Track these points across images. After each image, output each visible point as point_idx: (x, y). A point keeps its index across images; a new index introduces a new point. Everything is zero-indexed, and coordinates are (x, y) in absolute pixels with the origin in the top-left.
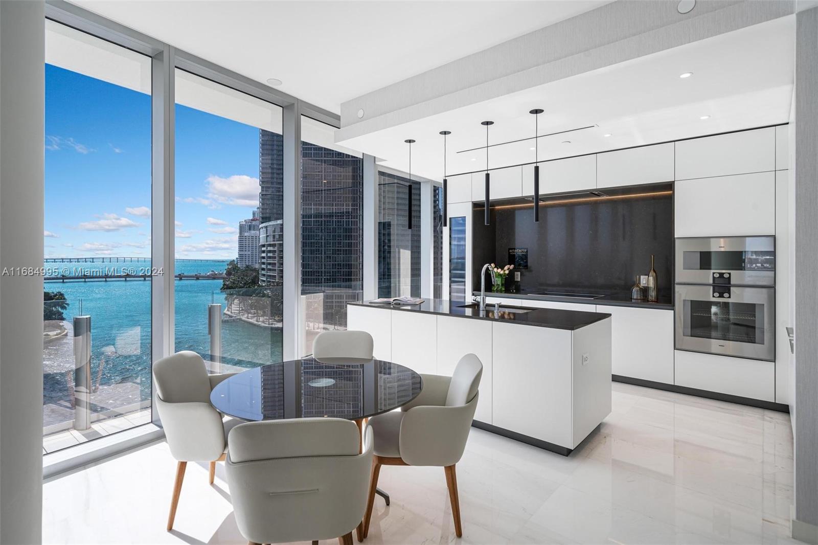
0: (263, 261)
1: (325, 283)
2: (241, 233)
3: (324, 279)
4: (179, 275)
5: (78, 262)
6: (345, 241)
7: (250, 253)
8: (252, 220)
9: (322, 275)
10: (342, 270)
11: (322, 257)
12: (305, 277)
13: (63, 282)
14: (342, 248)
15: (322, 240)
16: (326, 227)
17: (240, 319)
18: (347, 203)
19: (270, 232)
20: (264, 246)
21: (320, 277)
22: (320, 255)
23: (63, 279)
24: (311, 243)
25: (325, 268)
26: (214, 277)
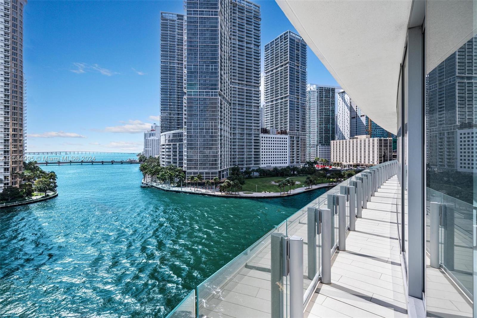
0: (163, 153)
1: (199, 166)
2: (145, 138)
3: (199, 163)
4: (112, 161)
5: (52, 154)
6: (210, 143)
7: (151, 149)
8: (151, 131)
9: (198, 162)
10: (209, 158)
11: (198, 151)
12: (188, 162)
13: (47, 165)
14: (209, 147)
15: (198, 142)
16: (200, 135)
17: (152, 186)
18: (212, 121)
19: (167, 138)
20: (163, 145)
21: (197, 163)
22: (197, 150)
23: (47, 164)
24: (192, 143)
25: (199, 158)
26: (131, 162)
